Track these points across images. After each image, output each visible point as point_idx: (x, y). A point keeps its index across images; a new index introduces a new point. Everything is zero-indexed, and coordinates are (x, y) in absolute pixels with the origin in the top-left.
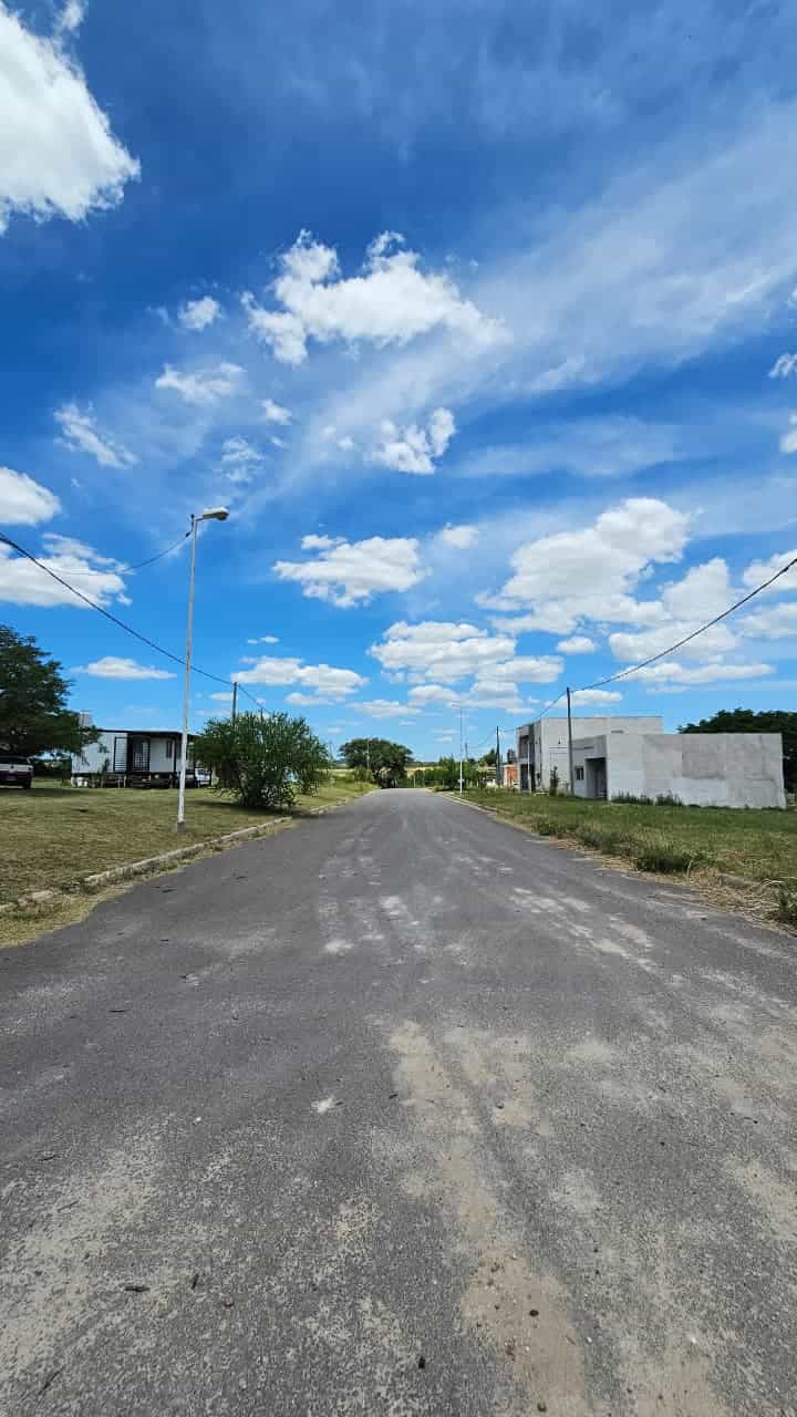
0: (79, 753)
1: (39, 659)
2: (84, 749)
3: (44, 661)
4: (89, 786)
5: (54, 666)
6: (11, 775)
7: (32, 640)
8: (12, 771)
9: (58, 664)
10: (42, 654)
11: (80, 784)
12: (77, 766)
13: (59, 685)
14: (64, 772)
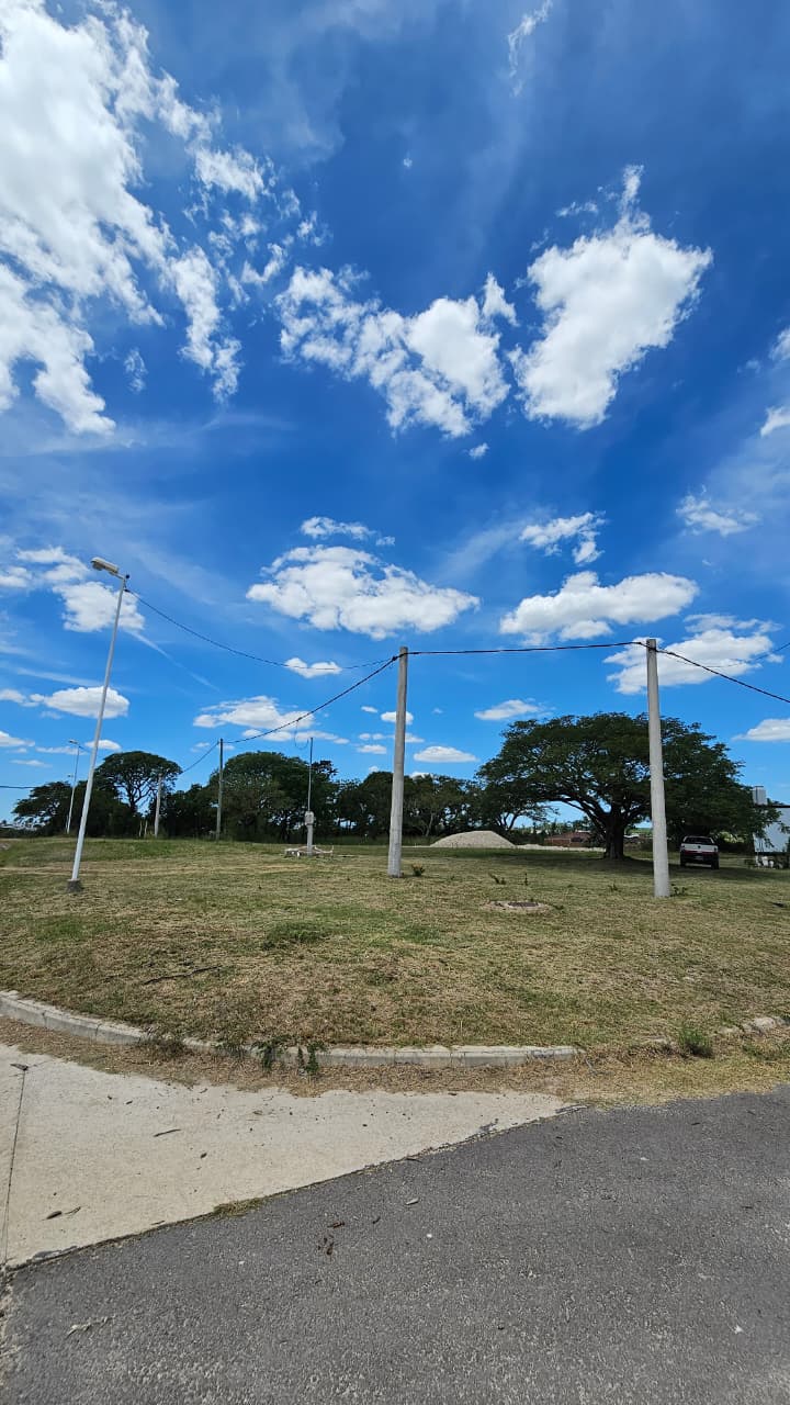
0: (761, 835)
1: (704, 743)
2: (766, 829)
3: (711, 744)
4: (776, 867)
5: (720, 747)
6: (699, 854)
7: (696, 726)
8: (699, 851)
9: (723, 746)
10: (708, 738)
11: (766, 863)
12: (758, 844)
13: (729, 767)
14: (746, 849)
